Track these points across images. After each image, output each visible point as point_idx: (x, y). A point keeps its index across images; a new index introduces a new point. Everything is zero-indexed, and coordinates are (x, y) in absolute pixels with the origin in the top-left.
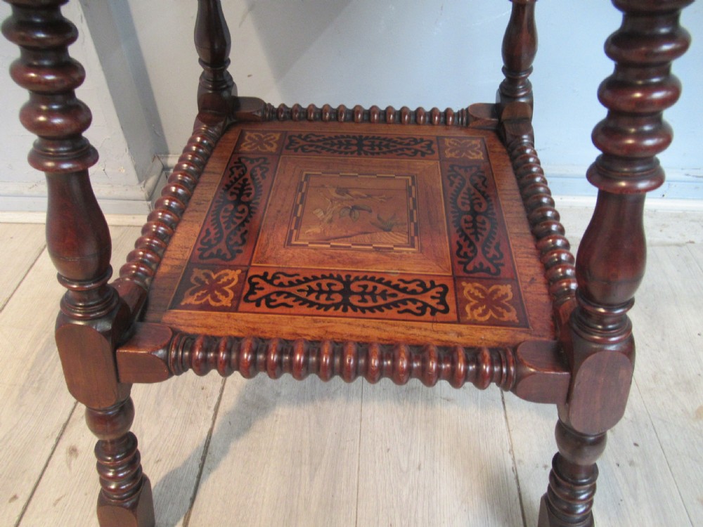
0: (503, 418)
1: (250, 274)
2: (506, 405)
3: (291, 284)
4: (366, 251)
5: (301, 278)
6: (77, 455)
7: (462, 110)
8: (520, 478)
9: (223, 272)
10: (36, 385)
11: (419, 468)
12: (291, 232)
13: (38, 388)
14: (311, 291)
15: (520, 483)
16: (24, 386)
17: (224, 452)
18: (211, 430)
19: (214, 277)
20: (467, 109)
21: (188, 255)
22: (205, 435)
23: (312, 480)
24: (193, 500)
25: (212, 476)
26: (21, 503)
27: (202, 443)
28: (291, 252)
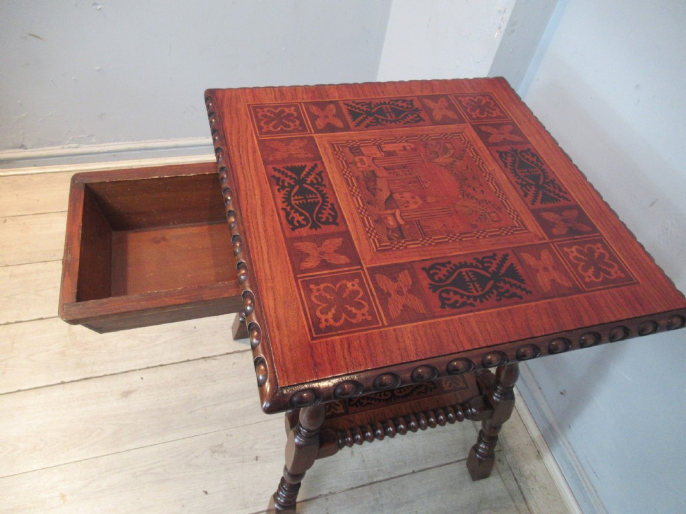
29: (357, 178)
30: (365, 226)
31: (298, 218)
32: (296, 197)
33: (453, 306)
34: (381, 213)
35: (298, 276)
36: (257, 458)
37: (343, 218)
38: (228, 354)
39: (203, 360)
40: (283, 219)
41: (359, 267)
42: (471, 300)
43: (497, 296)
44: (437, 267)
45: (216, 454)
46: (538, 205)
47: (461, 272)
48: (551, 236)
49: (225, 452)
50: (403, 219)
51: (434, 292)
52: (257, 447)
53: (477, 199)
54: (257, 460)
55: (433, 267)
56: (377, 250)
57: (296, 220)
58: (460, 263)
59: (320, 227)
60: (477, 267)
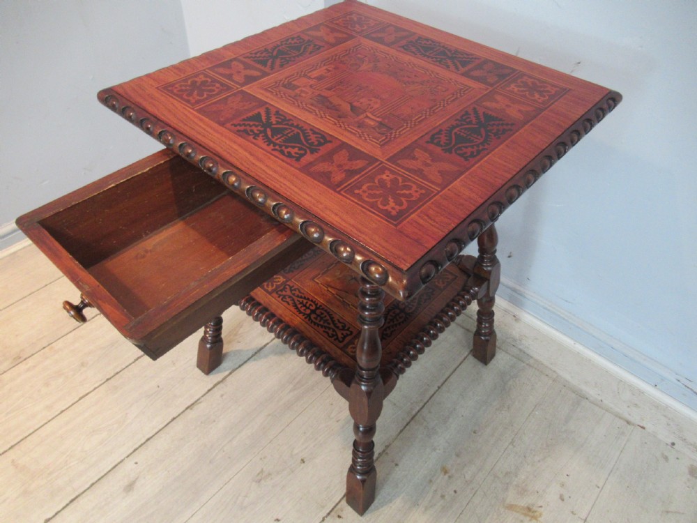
1: (288, 283)
3: (298, 296)
5: (303, 296)
9: (279, 276)
11: (338, 421)
12: (318, 275)
14: (302, 303)
17: (266, 356)
18: (268, 344)
22: (264, 344)
23: (290, 391)
24: (240, 366)
25: (254, 363)
27: (260, 346)
28: (310, 283)
29: (312, 105)
30: (355, 134)
31: (293, 151)
32: (276, 138)
33: (472, 155)
34: (356, 120)
35: (338, 190)
36: (303, 461)
37: (331, 135)
38: (209, 391)
39: (188, 410)
40: (282, 157)
41: (379, 162)
42: (481, 147)
43: (495, 136)
44: (436, 136)
45: (263, 481)
46: (463, 70)
47: (456, 133)
48: (491, 85)
49: (270, 474)
50: (378, 117)
51: (451, 153)
52: (295, 451)
53: (417, 82)
54: (304, 462)
55: (433, 137)
56: (381, 146)
57: (292, 153)
58: (449, 127)
59: (319, 150)
60: (462, 125)
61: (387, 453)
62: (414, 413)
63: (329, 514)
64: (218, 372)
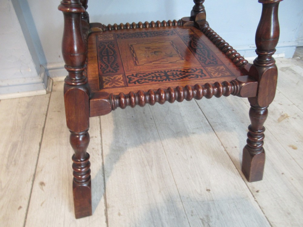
0: (215, 135)
1: (127, 75)
2: (215, 131)
3: (144, 76)
4: (166, 63)
5: (147, 74)
6: (44, 185)
7: (180, 20)
8: (228, 153)
9: (115, 76)
10: (13, 163)
11: (191, 157)
12: (135, 62)
13: (15, 164)
14: (153, 77)
15: (229, 154)
16: (7, 164)
17: (112, 169)
19: (113, 78)
20: (181, 19)
21: (97, 73)
24: (105, 188)
26: (24, 209)
28: (138, 67)
36: (208, 190)
61: (226, 147)
62: (208, 124)
63: (254, 196)
64: (96, 206)
